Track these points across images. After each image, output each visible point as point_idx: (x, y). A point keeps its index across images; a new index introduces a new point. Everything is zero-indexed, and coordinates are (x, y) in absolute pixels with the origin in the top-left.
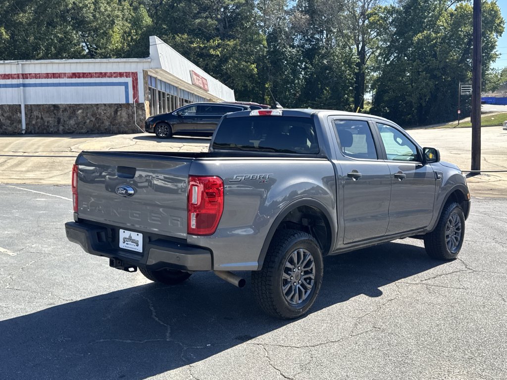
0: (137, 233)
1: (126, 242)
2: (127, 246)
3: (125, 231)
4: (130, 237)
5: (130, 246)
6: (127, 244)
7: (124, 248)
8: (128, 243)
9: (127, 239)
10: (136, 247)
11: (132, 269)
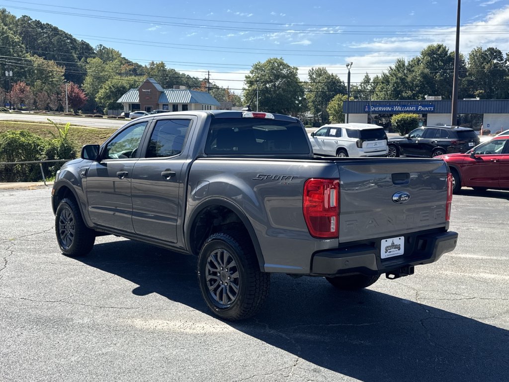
0: (399, 238)
1: (388, 251)
2: (390, 254)
3: (387, 240)
4: (393, 243)
5: (394, 253)
6: (390, 252)
7: (387, 257)
8: (391, 250)
9: (390, 246)
10: (398, 251)
11: (392, 276)
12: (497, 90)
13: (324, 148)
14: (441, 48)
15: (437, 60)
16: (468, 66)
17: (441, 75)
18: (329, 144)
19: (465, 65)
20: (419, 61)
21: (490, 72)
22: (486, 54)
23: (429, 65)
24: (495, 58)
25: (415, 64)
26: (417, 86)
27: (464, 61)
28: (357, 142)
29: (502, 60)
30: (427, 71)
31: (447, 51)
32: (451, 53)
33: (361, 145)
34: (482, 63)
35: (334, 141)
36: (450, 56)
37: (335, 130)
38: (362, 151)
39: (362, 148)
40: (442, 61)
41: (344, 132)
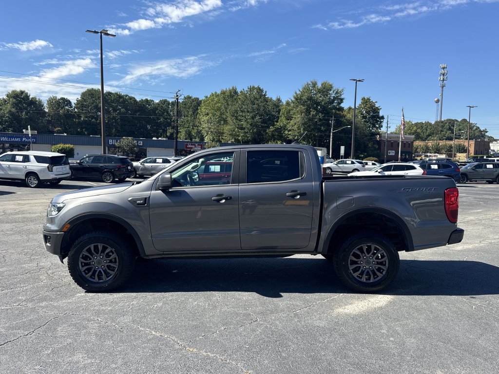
12: (70, 128)
13: (11, 173)
14: (24, 94)
15: (20, 102)
16: (47, 110)
17: (26, 114)
18: (16, 169)
19: (44, 109)
20: (6, 101)
21: (65, 115)
22: (60, 102)
23: (15, 105)
24: (67, 105)
25: (3, 104)
26: (6, 121)
27: (43, 105)
28: (48, 167)
29: (72, 107)
30: (13, 110)
31: (29, 97)
32: (32, 98)
33: (52, 169)
34: (58, 108)
35: (22, 166)
36: (32, 100)
37: (22, 157)
38: (53, 174)
39: (52, 171)
40: (26, 103)
41: (32, 158)
